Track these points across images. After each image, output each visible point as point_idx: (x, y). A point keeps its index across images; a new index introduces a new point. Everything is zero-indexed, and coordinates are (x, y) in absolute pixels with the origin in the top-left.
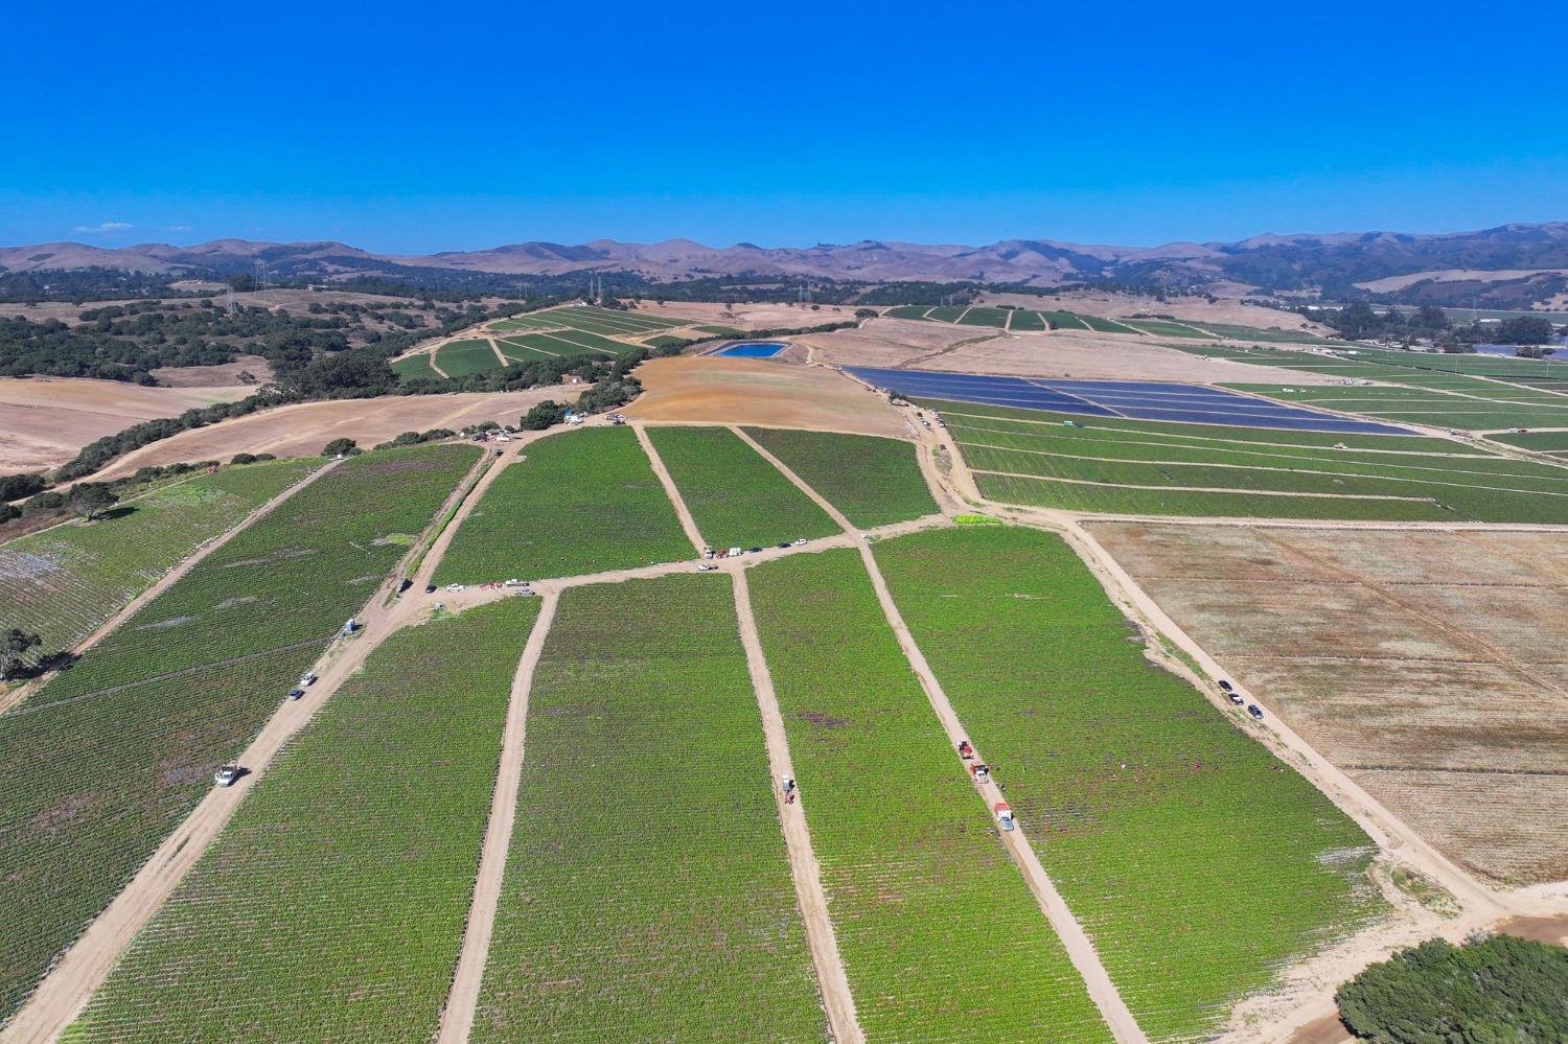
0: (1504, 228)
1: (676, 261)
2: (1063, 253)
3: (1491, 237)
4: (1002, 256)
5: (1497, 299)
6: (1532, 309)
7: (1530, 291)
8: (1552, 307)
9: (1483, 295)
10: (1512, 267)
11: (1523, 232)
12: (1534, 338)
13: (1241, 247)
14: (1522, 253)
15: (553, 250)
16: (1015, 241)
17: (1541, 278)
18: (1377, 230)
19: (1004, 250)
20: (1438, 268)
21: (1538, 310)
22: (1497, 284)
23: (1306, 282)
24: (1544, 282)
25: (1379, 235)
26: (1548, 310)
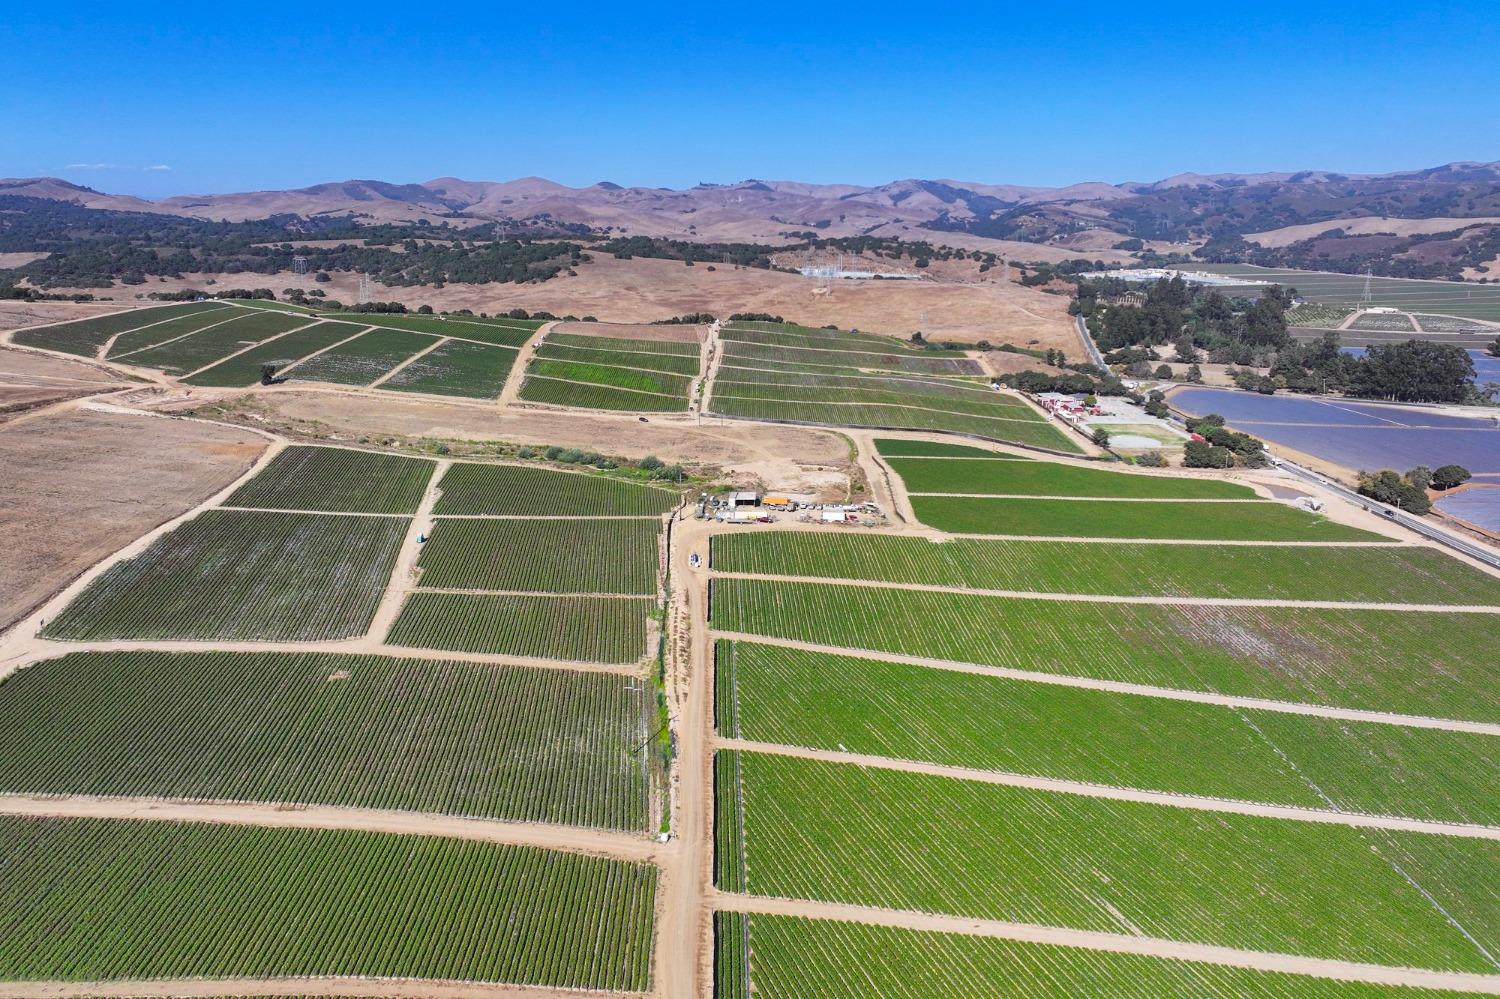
0: (1448, 167)
1: (510, 202)
2: (962, 193)
3: (1431, 177)
4: (892, 197)
5: (1414, 262)
6: (1461, 279)
7: (1461, 251)
8: (1489, 276)
9: (1394, 256)
10: (1444, 214)
11: (1466, 171)
12: (1437, 388)
13: (1157, 188)
14: (1461, 196)
15: (376, 189)
16: (909, 180)
17: (1477, 232)
18: (1309, 170)
19: (895, 191)
20: (1355, 215)
21: (1469, 280)
22: (1418, 239)
23: (1194, 231)
24: (1479, 238)
25: (1310, 174)
26: (1484, 281)
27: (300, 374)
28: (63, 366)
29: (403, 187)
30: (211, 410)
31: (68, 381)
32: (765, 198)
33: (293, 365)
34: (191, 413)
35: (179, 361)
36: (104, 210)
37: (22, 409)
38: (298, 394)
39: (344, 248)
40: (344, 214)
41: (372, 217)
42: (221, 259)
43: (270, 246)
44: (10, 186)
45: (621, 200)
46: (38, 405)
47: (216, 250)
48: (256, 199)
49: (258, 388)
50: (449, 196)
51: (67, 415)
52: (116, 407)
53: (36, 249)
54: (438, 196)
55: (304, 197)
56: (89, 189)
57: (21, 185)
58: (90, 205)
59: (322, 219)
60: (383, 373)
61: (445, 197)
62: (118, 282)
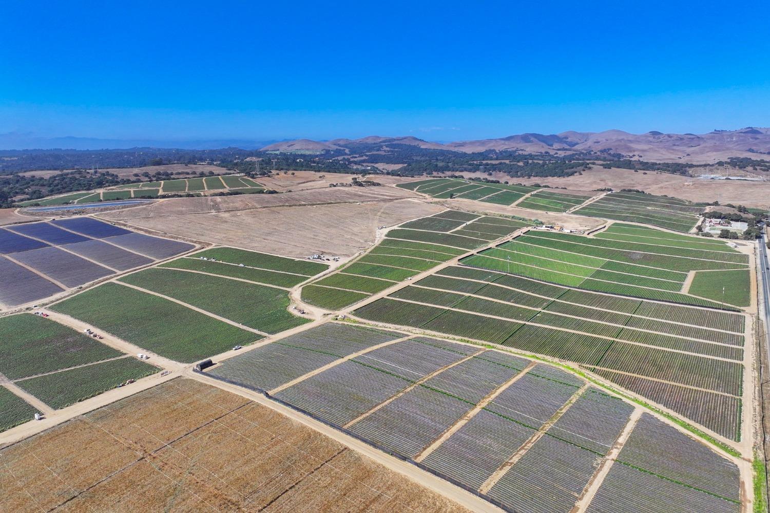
27: (460, 196)
28: (406, 192)
29: (548, 136)
30: (436, 203)
31: (407, 195)
32: (751, 138)
33: (459, 194)
34: (431, 203)
35: (432, 192)
36: (426, 149)
37: (397, 199)
38: (458, 201)
39: (501, 164)
40: (514, 149)
41: (525, 151)
42: (458, 167)
43: (475, 162)
44: (398, 140)
45: (659, 140)
46: (400, 199)
47: (457, 164)
48: (482, 143)
49: (449, 199)
50: (569, 140)
51: (406, 201)
52: (416, 201)
53: (403, 163)
54: (564, 140)
55: (503, 142)
56: (423, 140)
57: (401, 140)
58: (422, 147)
59: (505, 152)
60: (481, 198)
61: (567, 140)
62: (424, 174)
